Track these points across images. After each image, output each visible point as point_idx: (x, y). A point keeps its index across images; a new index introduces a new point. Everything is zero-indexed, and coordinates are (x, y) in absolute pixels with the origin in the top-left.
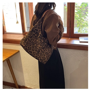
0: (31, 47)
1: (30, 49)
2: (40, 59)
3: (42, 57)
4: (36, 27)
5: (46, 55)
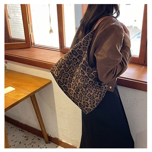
0: (68, 79)
1: (65, 84)
2: (80, 104)
3: (83, 101)
4: (80, 47)
5: (89, 100)
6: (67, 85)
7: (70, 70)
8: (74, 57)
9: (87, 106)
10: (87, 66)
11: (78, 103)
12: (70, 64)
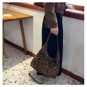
0: (41, 66)
1: (40, 69)
2: (50, 76)
3: (51, 74)
4: (43, 50)
5: (54, 72)
6: (41, 70)
7: (40, 62)
8: (41, 55)
9: (54, 75)
10: (49, 58)
11: (49, 76)
12: (40, 59)
